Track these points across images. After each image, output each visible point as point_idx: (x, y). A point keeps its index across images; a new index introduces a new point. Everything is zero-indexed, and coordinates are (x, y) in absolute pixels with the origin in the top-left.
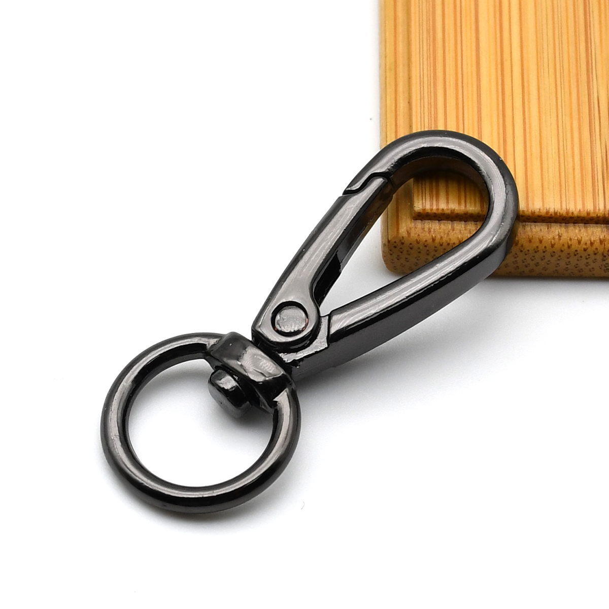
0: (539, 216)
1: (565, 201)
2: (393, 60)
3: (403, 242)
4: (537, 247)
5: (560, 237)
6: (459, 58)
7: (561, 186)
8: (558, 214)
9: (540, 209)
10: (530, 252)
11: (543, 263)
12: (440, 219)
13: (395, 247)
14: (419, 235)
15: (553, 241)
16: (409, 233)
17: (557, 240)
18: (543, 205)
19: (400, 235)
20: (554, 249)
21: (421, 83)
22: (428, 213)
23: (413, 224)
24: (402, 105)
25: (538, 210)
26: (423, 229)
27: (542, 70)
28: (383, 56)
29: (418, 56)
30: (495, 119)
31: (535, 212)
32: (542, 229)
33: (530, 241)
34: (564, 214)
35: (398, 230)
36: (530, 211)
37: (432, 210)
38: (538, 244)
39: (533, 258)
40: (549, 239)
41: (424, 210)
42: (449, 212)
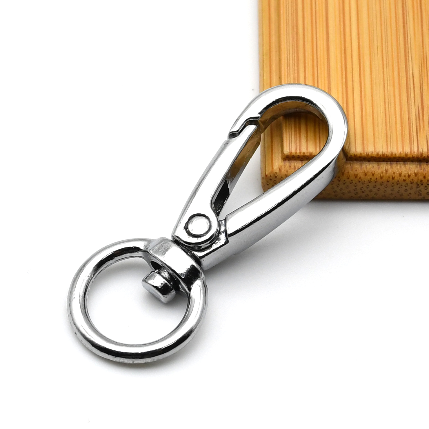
0: (372, 157)
1: (390, 146)
2: (268, 48)
3: (276, 175)
4: (371, 179)
5: (386, 171)
6: (315, 46)
7: (387, 136)
8: (385, 155)
9: (372, 152)
10: (365, 182)
11: (375, 190)
12: (302, 160)
13: (271, 180)
14: (287, 171)
15: (382, 174)
16: (280, 170)
17: (384, 174)
18: (375, 149)
19: (274, 171)
20: (382, 180)
21: (288, 64)
22: (293, 155)
23: (283, 164)
24: (275, 79)
25: (371, 153)
26: (290, 167)
27: (373, 55)
28: (261, 45)
29: (286, 45)
30: (340, 89)
31: (368, 154)
32: (374, 166)
33: (366, 175)
34: (390, 155)
35: (272, 168)
36: (365, 153)
37: (296, 153)
38: (371, 177)
39: (368, 187)
40: (378, 173)
41: (291, 153)
42: (308, 154)
